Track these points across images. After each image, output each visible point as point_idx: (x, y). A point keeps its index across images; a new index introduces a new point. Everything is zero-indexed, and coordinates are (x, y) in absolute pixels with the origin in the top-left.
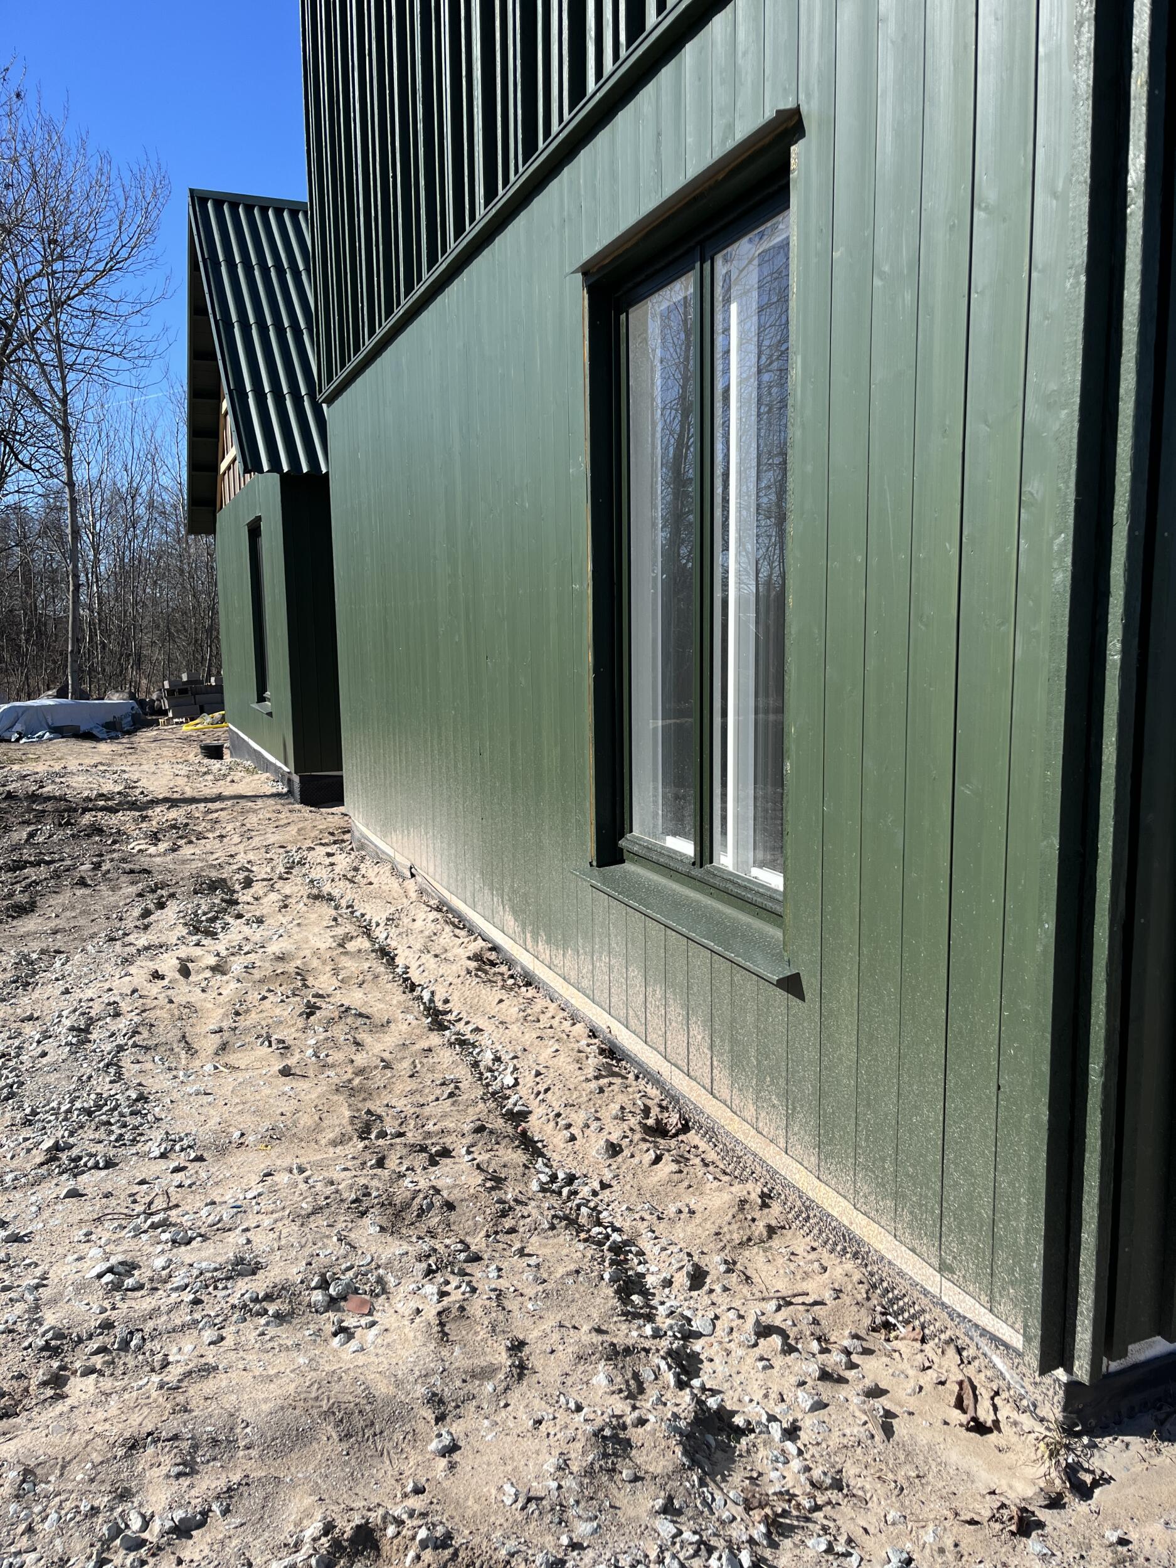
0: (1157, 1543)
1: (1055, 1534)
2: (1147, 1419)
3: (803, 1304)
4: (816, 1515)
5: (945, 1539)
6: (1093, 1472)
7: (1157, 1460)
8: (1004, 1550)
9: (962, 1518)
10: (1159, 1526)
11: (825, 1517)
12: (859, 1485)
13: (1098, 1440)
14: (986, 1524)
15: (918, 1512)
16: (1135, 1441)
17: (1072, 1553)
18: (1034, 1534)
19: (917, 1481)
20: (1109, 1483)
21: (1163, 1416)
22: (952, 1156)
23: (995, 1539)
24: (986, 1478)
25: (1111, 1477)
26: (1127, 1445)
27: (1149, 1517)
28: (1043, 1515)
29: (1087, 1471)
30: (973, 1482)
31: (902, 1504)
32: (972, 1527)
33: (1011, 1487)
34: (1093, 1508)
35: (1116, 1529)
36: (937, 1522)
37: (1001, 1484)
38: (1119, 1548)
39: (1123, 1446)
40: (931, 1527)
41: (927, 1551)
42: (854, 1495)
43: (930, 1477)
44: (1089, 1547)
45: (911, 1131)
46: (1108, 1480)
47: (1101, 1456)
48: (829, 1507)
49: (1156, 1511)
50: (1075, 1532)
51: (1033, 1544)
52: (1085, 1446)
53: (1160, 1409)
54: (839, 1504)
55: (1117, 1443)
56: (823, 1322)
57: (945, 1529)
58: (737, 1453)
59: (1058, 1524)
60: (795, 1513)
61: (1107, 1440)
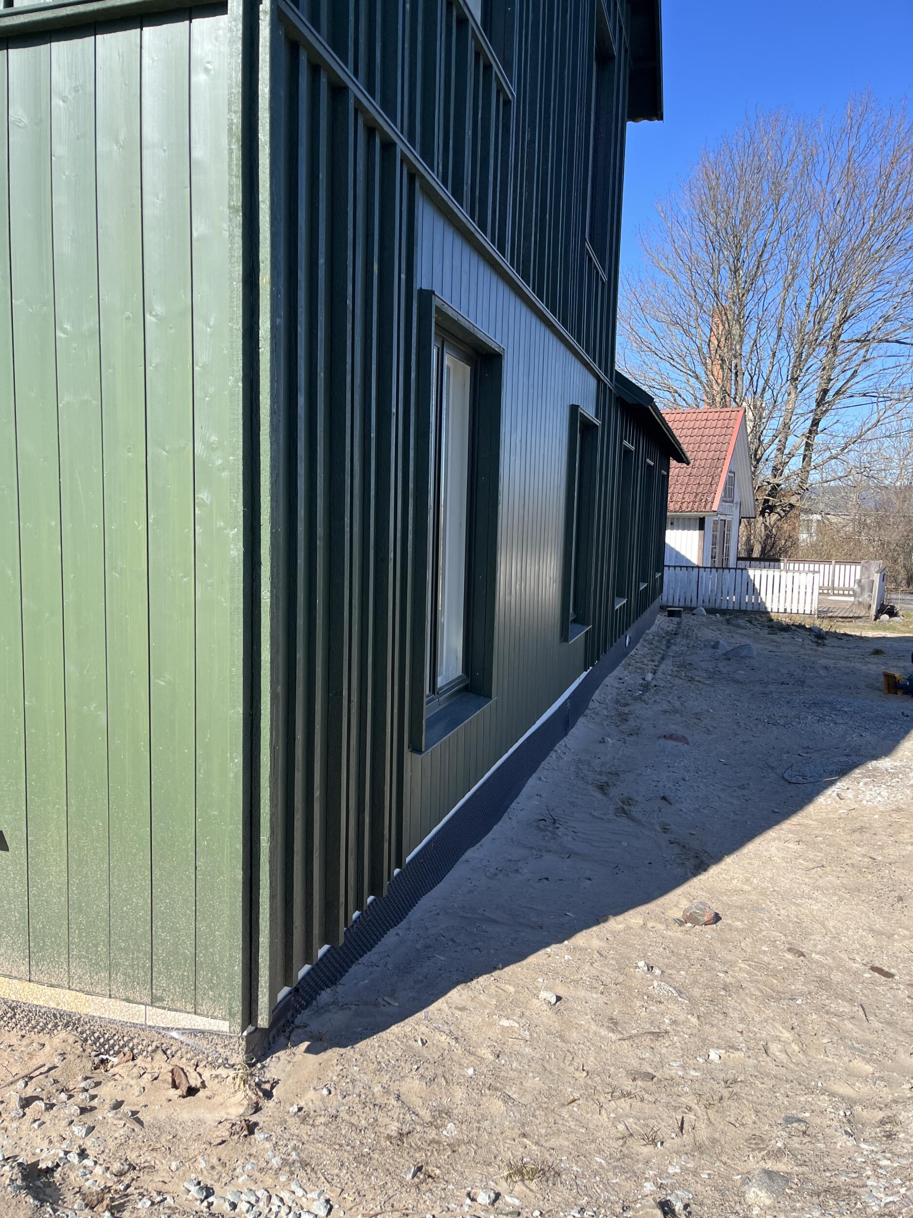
0: (314, 1101)
1: (265, 1124)
2: (282, 1039)
3: (41, 1074)
4: (128, 1190)
5: (211, 1160)
6: (268, 1082)
7: (295, 1059)
8: (245, 1148)
9: (214, 1144)
10: (312, 1092)
11: (136, 1189)
12: (142, 1161)
13: (264, 1062)
14: (229, 1139)
15: (187, 1155)
16: (281, 1054)
17: (279, 1130)
18: (256, 1130)
19: (174, 1139)
20: (278, 1083)
21: (288, 1035)
22: (159, 923)
23: (238, 1144)
24: (211, 1118)
25: (279, 1080)
26: (279, 1058)
27: (305, 1090)
28: (254, 1119)
29: (265, 1082)
30: (205, 1123)
31: (175, 1157)
32: (223, 1145)
33: (228, 1114)
34: (276, 1100)
35: (292, 1105)
36: (202, 1154)
37: (222, 1115)
38: (300, 1113)
39: (277, 1059)
40: (200, 1159)
41: (205, 1172)
42: (144, 1167)
43: (180, 1133)
44: (286, 1122)
45: (121, 918)
46: (277, 1083)
47: (269, 1071)
48: (134, 1182)
49: (306, 1085)
50: (274, 1118)
51: (258, 1136)
52: (259, 1069)
53: (284, 1031)
54: (138, 1177)
55: (273, 1059)
56: (60, 1080)
57: (209, 1155)
58: (58, 1184)
59: (264, 1119)
60: (117, 1196)
61: (268, 1060)
